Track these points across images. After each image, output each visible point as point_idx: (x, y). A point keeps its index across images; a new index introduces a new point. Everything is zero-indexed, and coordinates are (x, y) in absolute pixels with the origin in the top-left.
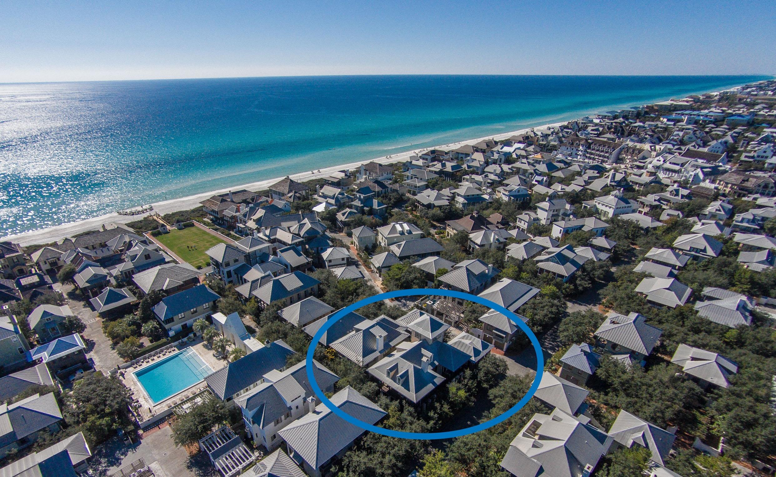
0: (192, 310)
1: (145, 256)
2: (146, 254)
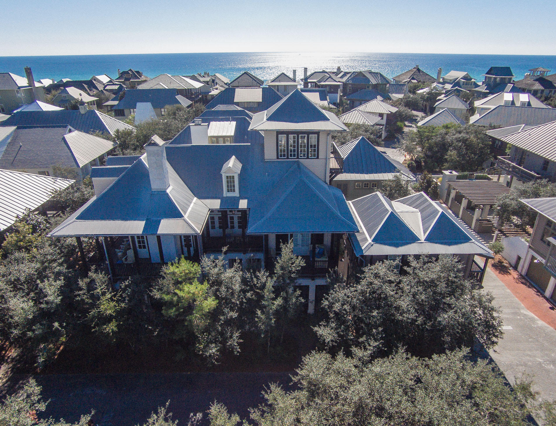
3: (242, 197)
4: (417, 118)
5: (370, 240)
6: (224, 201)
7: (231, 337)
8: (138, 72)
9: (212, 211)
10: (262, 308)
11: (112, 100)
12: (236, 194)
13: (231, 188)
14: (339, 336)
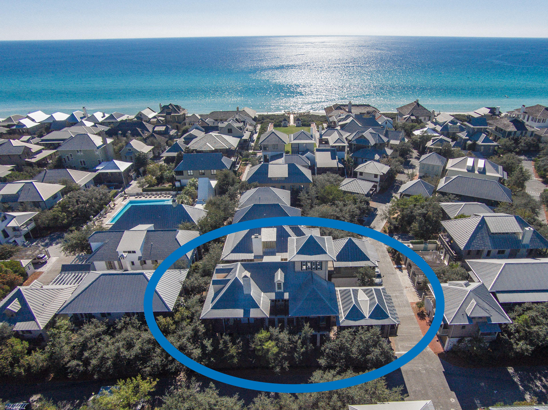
0: (201, 171)
1: (228, 129)
2: (230, 128)
3: (285, 291)
4: (410, 160)
5: (343, 318)
6: (277, 294)
7: (285, 363)
8: (177, 106)
9: (272, 301)
10: (296, 352)
11: (167, 152)
12: (282, 290)
13: (279, 288)
14: (328, 363)
